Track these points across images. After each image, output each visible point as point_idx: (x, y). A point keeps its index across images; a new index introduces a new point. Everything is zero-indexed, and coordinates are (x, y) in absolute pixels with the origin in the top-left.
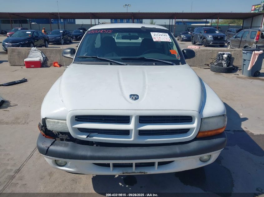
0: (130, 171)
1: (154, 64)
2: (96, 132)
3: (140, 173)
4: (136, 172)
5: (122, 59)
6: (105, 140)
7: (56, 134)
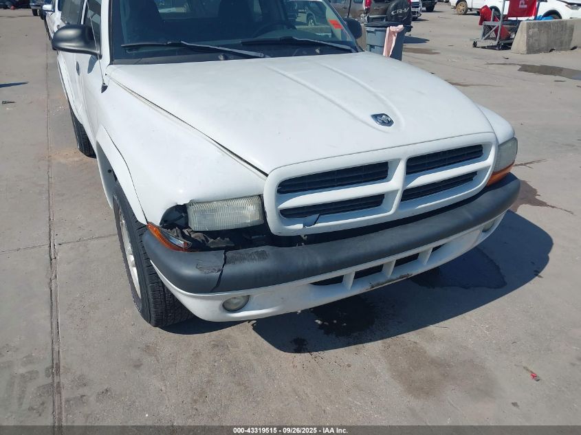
0: (382, 280)
1: (318, 51)
2: (314, 213)
3: (400, 278)
4: (394, 277)
5: (244, 44)
6: (340, 225)
7: (202, 240)
